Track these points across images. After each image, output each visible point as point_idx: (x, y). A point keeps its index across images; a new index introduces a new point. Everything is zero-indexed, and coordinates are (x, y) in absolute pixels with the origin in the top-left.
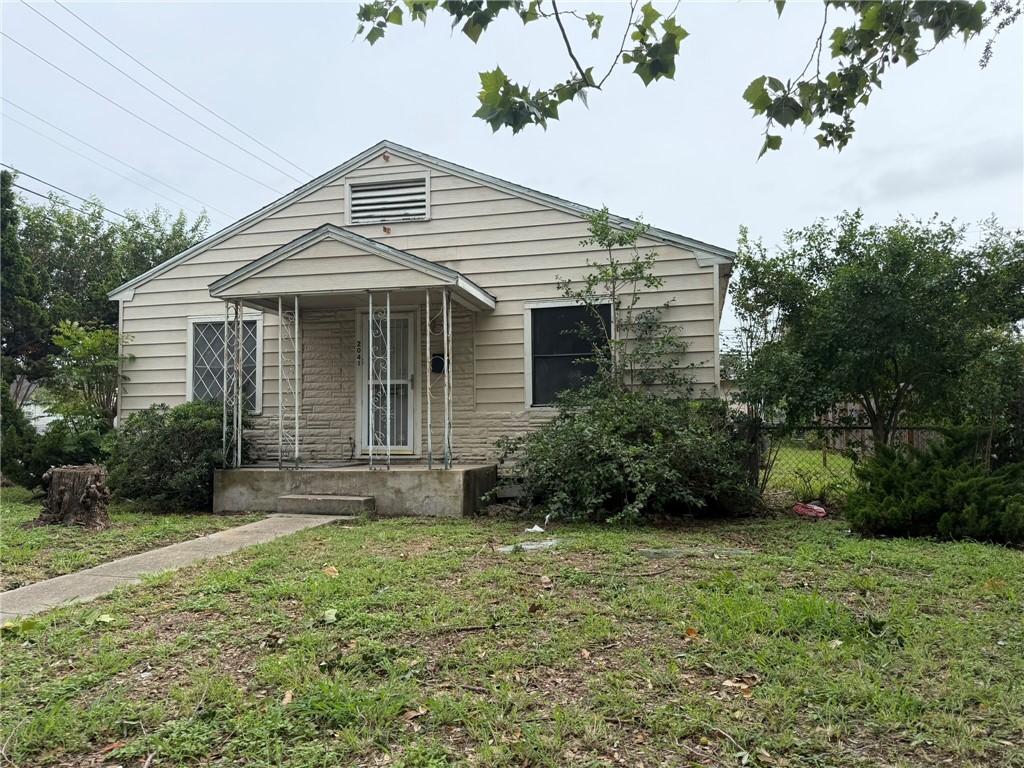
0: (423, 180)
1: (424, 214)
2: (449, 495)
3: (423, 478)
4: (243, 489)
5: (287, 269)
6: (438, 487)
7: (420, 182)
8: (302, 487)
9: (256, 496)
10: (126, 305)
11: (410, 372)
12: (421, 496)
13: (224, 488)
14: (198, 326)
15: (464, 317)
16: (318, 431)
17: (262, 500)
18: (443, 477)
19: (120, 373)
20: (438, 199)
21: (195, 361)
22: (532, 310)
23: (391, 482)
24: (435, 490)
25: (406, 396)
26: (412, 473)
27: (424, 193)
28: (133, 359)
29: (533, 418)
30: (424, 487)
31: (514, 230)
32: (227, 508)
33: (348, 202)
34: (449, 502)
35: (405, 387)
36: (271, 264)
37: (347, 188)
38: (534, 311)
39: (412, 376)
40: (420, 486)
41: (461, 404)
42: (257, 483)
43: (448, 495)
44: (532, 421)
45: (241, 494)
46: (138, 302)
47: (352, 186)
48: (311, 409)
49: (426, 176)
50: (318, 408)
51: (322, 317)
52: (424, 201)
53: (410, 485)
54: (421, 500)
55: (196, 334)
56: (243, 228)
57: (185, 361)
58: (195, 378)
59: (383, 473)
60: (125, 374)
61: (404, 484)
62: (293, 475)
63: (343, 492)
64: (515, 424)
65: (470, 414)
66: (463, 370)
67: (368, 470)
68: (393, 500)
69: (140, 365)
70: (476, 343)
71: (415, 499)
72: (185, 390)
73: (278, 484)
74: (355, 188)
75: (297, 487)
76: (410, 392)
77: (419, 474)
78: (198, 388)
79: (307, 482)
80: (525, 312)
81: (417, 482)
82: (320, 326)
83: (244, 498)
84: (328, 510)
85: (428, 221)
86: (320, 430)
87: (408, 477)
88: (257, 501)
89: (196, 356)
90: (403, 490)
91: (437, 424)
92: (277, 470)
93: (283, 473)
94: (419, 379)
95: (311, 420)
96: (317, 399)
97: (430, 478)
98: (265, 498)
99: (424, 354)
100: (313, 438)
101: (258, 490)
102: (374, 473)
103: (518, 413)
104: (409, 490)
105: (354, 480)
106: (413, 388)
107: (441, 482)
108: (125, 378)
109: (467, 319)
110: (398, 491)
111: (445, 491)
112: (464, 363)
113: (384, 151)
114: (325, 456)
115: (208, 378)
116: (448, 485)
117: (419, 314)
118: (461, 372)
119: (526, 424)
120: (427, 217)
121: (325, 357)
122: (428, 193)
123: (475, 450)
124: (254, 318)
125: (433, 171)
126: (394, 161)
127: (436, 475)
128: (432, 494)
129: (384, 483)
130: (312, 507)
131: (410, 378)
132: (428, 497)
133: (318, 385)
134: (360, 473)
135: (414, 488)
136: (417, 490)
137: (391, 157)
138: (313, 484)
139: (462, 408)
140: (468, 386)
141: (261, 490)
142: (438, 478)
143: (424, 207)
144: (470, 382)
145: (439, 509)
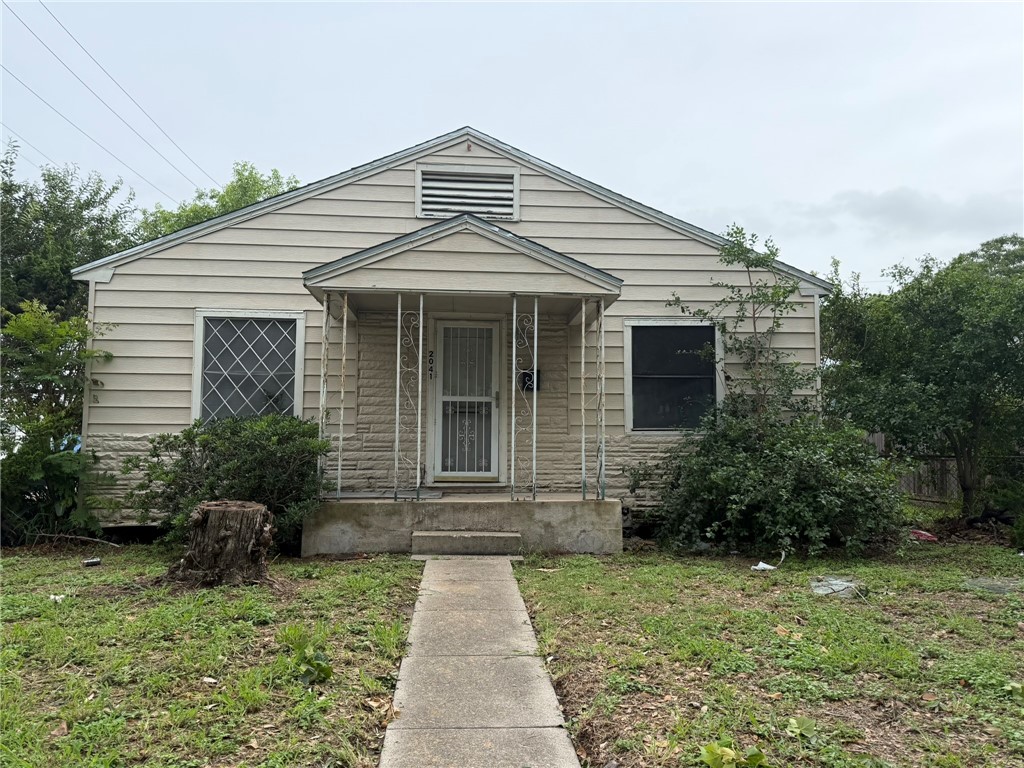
0: (512, 177)
1: (511, 214)
2: (609, 530)
3: (578, 509)
4: (345, 526)
5: (412, 262)
6: (595, 518)
7: (508, 179)
8: (427, 522)
9: (365, 534)
10: (99, 287)
11: (495, 389)
12: (576, 530)
13: (318, 525)
14: (210, 322)
15: (556, 331)
16: (377, 454)
17: (373, 539)
18: (602, 509)
19: (88, 375)
20: (530, 199)
21: (205, 365)
22: (633, 327)
23: (538, 515)
24: (593, 524)
25: (489, 416)
26: (565, 505)
27: (512, 191)
28: (109, 358)
29: (634, 443)
30: (579, 520)
31: (612, 241)
32: (323, 551)
33: (419, 191)
34: (609, 537)
35: (488, 405)
36: (391, 254)
37: (419, 176)
38: (635, 329)
39: (498, 394)
40: (574, 518)
41: (552, 425)
42: (365, 518)
43: (607, 529)
44: (633, 445)
45: (344, 532)
46: (117, 284)
47: (424, 173)
48: (369, 429)
49: (515, 172)
50: (378, 427)
51: (385, 320)
52: (511, 200)
53: (562, 518)
54: (576, 534)
55: (207, 331)
56: (279, 206)
57: (192, 365)
58: (205, 386)
59: (529, 504)
60: (96, 377)
61: (556, 517)
62: (415, 507)
63: (479, 527)
64: (614, 449)
65: (563, 437)
66: (554, 388)
67: (509, 500)
68: (541, 535)
69: (118, 367)
70: (571, 360)
71: (569, 534)
72: (190, 401)
73: (395, 518)
74: (427, 176)
75: (420, 522)
76: (494, 411)
77: (573, 505)
78: (210, 400)
79: (432, 516)
80: (625, 330)
81: (570, 514)
82: (382, 331)
83: (346, 538)
84: (478, 549)
85: (517, 222)
86: (380, 453)
87: (561, 508)
88: (365, 540)
89: (206, 359)
90: (554, 524)
91: (523, 447)
92: (392, 501)
93: (401, 505)
94: (504, 397)
95: (367, 441)
96: (376, 417)
97: (586, 510)
98: (375, 536)
99: (510, 369)
100: (371, 463)
101: (367, 527)
102: (518, 504)
103: (618, 437)
104: (561, 523)
105: (494, 513)
106: (498, 406)
107: (599, 515)
108: (95, 382)
109: (561, 333)
110: (548, 525)
111: (604, 524)
112: (556, 380)
113: (467, 138)
114: (386, 484)
115: (225, 385)
116: (607, 517)
117: (504, 324)
118: (552, 390)
119: (627, 448)
120: (516, 218)
121: (388, 367)
122: (516, 191)
123: (569, 477)
124: (293, 317)
125: (524, 168)
126: (477, 151)
127: (593, 506)
128: (588, 528)
129: (531, 517)
130: (458, 546)
131: (494, 395)
132: (584, 531)
133: (378, 399)
134: (501, 505)
135: (566, 521)
136: (571, 523)
137: (473, 147)
138: (441, 518)
139: (555, 431)
140: (562, 406)
141: (371, 526)
142: (596, 510)
143: (511, 206)
144: (564, 402)
145: (597, 545)
